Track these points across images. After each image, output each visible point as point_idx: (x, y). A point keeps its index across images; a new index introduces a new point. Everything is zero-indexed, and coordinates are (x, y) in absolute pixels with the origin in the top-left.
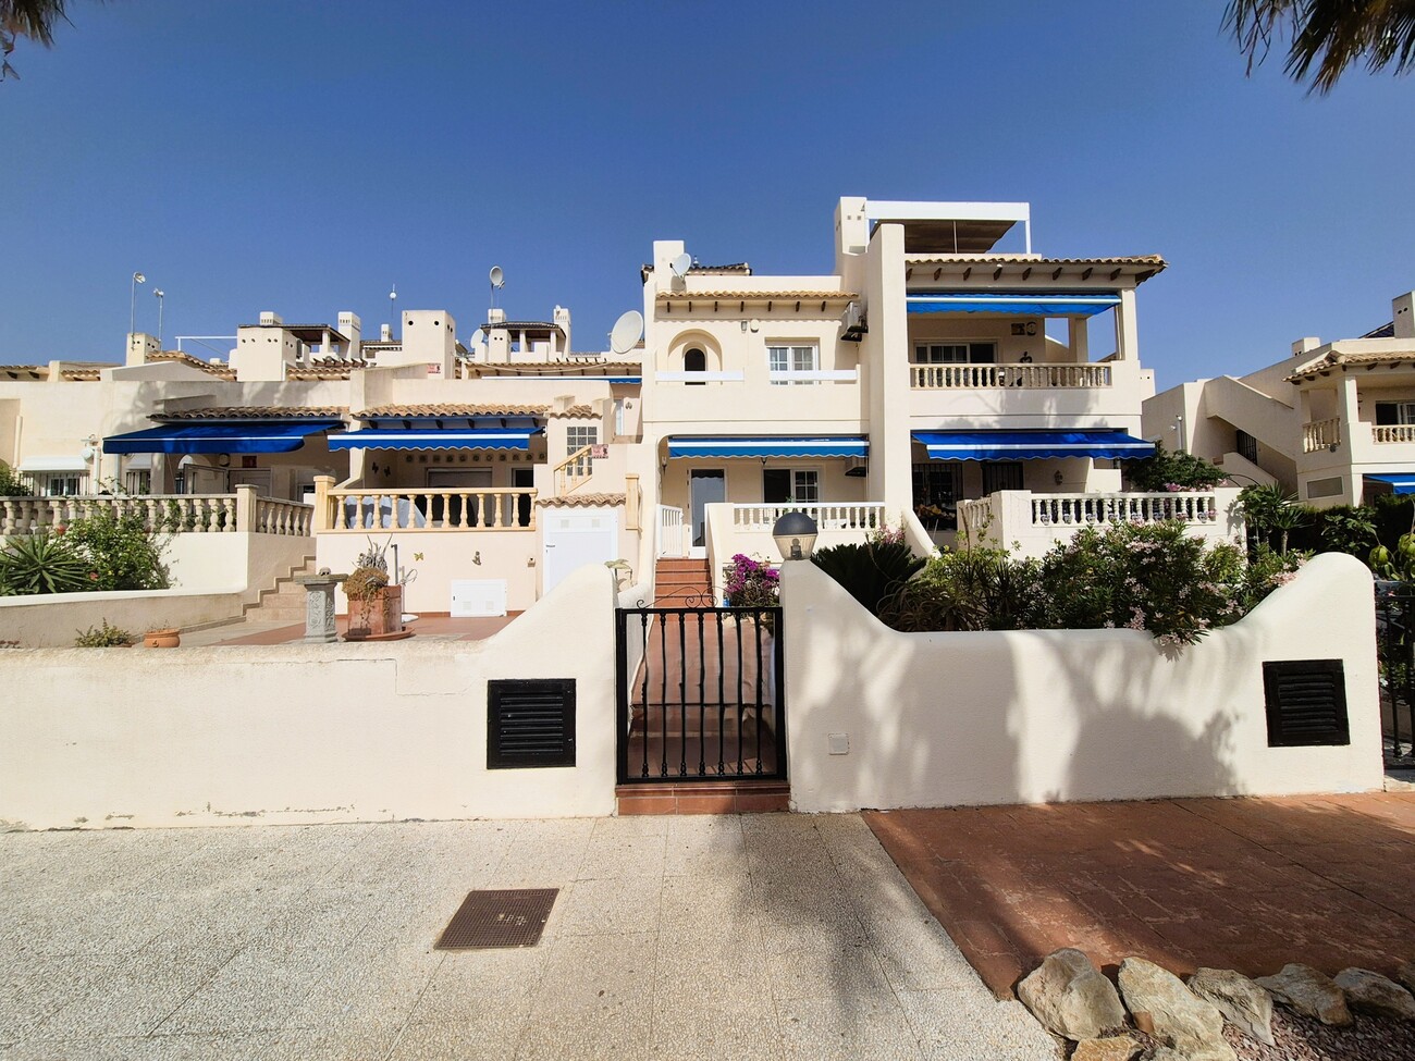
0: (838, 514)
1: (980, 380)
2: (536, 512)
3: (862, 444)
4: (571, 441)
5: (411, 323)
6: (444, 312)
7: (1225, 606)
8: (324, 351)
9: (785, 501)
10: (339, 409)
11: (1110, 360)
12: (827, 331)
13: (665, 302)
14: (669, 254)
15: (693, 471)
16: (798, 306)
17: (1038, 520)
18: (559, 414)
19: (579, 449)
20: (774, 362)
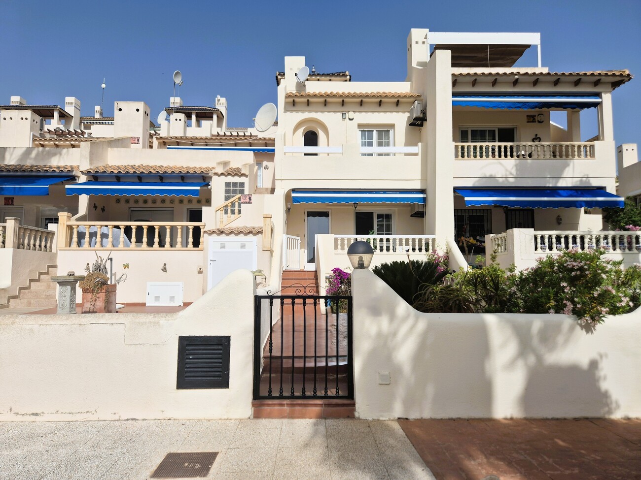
0: (404, 242)
1: (503, 154)
2: (204, 238)
3: (421, 196)
4: (227, 191)
5: (120, 110)
6: (143, 102)
7: (621, 301)
8: (54, 124)
9: (368, 234)
10: (71, 167)
11: (595, 140)
12: (400, 120)
13: (291, 100)
14: (295, 65)
15: (308, 213)
16: (380, 102)
17: (539, 249)
18: (220, 173)
19: (233, 197)
20: (364, 140)
